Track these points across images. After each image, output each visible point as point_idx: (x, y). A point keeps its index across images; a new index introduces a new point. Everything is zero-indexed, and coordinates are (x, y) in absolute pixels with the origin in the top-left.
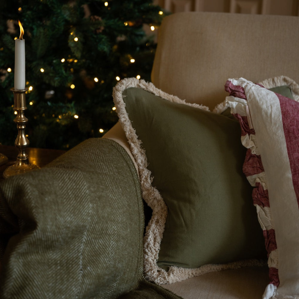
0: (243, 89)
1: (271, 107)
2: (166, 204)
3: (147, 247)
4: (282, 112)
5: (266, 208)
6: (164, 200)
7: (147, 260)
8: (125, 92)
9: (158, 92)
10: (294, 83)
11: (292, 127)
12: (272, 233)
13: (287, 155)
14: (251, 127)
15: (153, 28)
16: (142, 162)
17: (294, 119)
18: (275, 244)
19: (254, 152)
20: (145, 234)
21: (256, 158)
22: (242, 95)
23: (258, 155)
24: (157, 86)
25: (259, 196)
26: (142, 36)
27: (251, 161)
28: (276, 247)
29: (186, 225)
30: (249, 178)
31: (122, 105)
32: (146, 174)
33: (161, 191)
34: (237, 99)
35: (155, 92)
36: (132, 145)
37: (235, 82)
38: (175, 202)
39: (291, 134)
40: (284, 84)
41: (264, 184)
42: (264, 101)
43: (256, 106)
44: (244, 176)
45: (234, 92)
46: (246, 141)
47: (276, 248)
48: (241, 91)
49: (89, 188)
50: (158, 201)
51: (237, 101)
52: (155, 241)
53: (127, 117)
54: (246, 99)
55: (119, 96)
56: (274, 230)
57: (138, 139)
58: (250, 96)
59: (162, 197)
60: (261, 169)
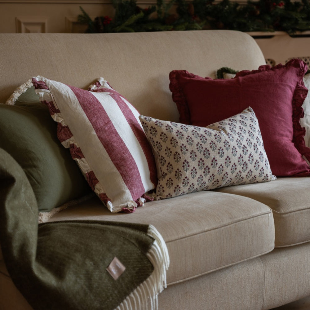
0: (45, 83)
1: (68, 92)
5: (83, 159)
11: (85, 103)
12: (91, 174)
13: (89, 121)
14: (57, 108)
17: (84, 98)
18: (96, 179)
19: (63, 125)
21: (66, 128)
22: (45, 87)
23: (66, 126)
25: (76, 152)
27: (62, 131)
30: (63, 143)
39: (86, 107)
41: (76, 144)
42: (62, 89)
43: (57, 93)
45: (39, 86)
46: (56, 117)
47: (98, 181)
51: (43, 92)
54: (49, 89)
56: (92, 172)
58: (51, 88)
60: (70, 135)
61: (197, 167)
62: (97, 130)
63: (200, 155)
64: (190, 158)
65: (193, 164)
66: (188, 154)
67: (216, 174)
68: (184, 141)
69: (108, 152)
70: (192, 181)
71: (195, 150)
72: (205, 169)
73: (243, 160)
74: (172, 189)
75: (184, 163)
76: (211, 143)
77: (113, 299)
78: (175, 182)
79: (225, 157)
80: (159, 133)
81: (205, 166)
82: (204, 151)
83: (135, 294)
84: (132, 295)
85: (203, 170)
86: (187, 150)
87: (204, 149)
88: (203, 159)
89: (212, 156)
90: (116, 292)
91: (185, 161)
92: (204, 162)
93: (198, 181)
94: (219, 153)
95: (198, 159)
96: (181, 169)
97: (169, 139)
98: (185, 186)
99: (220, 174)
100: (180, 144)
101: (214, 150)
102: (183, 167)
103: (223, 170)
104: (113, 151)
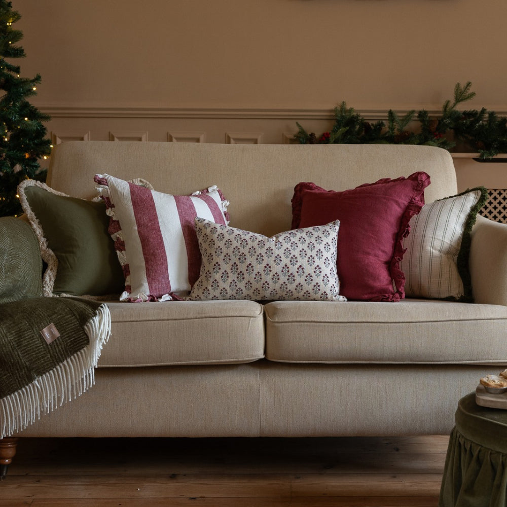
0: (106, 180)
1: (124, 189)
2: (57, 258)
3: (45, 284)
4: (131, 191)
5: (123, 252)
6: (56, 255)
7: (45, 291)
8: (26, 189)
9: (49, 189)
10: (148, 183)
12: (127, 266)
13: (134, 216)
14: (112, 203)
15: (45, 158)
16: (40, 233)
17: (138, 195)
18: (129, 272)
19: (114, 219)
20: (43, 277)
21: (116, 222)
22: (105, 183)
23: (117, 220)
24: (49, 185)
25: (119, 245)
26: (37, 167)
27: (113, 224)
28: (130, 274)
29: (71, 268)
30: (112, 236)
31: (25, 197)
32: (43, 241)
33: (53, 250)
34: (101, 186)
35: (47, 189)
36: (32, 222)
37: (101, 176)
38: (63, 254)
39: (136, 204)
40: (140, 184)
41: (121, 238)
43: (114, 189)
44: (109, 235)
45: (100, 182)
46: (109, 212)
48: (105, 181)
49: (7, 230)
50: (52, 256)
51: (102, 188)
52: (50, 280)
53: (28, 205)
54: (108, 186)
55: (22, 191)
56: (128, 265)
57: (37, 219)
58: (110, 184)
59: (55, 253)
60: (119, 228)
61: (229, 271)
62: (139, 225)
63: (235, 259)
64: (222, 261)
65: (225, 267)
66: (222, 256)
67: (252, 281)
68: (221, 244)
69: (142, 247)
70: (222, 285)
71: (231, 253)
72: (238, 274)
73: (288, 271)
74: (201, 290)
75: (215, 265)
76: (250, 249)
77: (45, 361)
78: (205, 283)
79: (265, 264)
80: (203, 234)
81: (239, 271)
82: (241, 255)
83: (69, 363)
84: (65, 363)
85: (236, 275)
86: (222, 252)
87: (241, 253)
88: (238, 263)
89: (248, 262)
90: (48, 356)
91: (217, 263)
92: (238, 267)
93: (230, 286)
94: (257, 259)
95: (231, 263)
96: (212, 271)
97: (210, 240)
98: (215, 289)
99: (258, 282)
100: (216, 246)
101: (252, 255)
102: (214, 269)
103: (261, 279)
104: (147, 246)
